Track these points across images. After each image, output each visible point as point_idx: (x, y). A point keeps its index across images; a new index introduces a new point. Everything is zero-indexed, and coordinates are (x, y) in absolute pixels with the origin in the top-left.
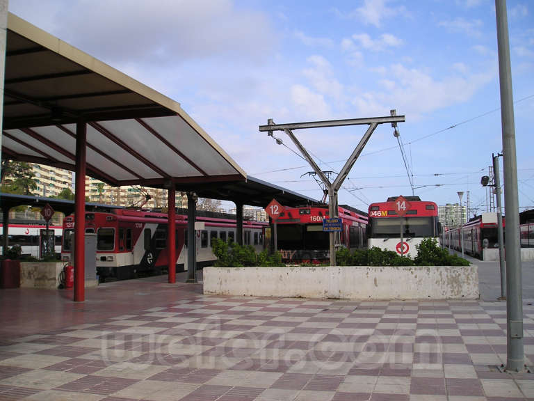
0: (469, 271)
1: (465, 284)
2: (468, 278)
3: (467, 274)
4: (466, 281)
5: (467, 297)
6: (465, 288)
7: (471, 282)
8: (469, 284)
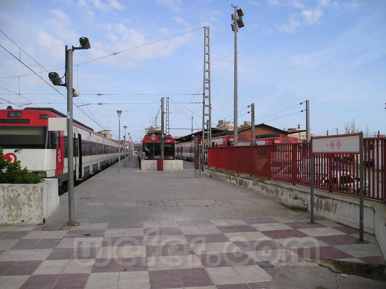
0: (31, 190)
1: (26, 206)
2: (29, 199)
3: (28, 193)
4: (27, 202)
5: (29, 223)
6: (25, 211)
7: (33, 204)
8: (30, 206)
